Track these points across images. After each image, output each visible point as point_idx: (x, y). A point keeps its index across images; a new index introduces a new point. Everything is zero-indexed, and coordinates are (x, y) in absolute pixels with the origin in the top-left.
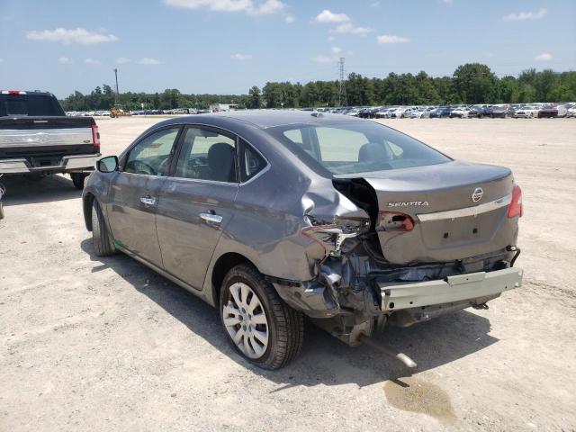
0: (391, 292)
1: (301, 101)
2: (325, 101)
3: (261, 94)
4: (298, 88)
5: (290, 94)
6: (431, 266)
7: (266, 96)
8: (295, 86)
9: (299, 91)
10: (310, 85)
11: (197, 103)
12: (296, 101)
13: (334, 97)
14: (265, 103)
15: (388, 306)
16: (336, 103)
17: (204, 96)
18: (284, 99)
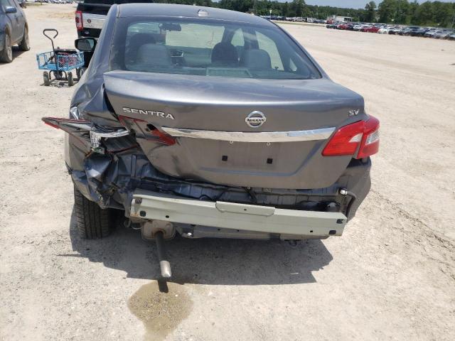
0: (143, 200)
1: (413, 19)
2: (438, 21)
3: (377, 9)
4: (415, 6)
5: (405, 11)
6: (214, 187)
7: (380, 12)
8: (412, 3)
9: (414, 9)
10: (427, 5)
11: (317, 14)
12: (409, 18)
13: (449, 18)
14: (378, 18)
15: (138, 213)
16: (449, 23)
17: (326, 7)
18: (397, 16)
